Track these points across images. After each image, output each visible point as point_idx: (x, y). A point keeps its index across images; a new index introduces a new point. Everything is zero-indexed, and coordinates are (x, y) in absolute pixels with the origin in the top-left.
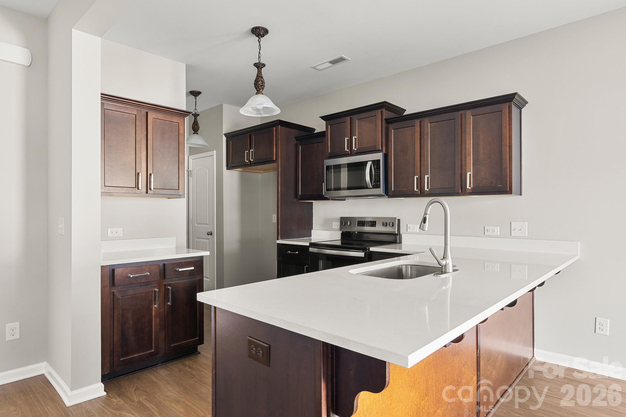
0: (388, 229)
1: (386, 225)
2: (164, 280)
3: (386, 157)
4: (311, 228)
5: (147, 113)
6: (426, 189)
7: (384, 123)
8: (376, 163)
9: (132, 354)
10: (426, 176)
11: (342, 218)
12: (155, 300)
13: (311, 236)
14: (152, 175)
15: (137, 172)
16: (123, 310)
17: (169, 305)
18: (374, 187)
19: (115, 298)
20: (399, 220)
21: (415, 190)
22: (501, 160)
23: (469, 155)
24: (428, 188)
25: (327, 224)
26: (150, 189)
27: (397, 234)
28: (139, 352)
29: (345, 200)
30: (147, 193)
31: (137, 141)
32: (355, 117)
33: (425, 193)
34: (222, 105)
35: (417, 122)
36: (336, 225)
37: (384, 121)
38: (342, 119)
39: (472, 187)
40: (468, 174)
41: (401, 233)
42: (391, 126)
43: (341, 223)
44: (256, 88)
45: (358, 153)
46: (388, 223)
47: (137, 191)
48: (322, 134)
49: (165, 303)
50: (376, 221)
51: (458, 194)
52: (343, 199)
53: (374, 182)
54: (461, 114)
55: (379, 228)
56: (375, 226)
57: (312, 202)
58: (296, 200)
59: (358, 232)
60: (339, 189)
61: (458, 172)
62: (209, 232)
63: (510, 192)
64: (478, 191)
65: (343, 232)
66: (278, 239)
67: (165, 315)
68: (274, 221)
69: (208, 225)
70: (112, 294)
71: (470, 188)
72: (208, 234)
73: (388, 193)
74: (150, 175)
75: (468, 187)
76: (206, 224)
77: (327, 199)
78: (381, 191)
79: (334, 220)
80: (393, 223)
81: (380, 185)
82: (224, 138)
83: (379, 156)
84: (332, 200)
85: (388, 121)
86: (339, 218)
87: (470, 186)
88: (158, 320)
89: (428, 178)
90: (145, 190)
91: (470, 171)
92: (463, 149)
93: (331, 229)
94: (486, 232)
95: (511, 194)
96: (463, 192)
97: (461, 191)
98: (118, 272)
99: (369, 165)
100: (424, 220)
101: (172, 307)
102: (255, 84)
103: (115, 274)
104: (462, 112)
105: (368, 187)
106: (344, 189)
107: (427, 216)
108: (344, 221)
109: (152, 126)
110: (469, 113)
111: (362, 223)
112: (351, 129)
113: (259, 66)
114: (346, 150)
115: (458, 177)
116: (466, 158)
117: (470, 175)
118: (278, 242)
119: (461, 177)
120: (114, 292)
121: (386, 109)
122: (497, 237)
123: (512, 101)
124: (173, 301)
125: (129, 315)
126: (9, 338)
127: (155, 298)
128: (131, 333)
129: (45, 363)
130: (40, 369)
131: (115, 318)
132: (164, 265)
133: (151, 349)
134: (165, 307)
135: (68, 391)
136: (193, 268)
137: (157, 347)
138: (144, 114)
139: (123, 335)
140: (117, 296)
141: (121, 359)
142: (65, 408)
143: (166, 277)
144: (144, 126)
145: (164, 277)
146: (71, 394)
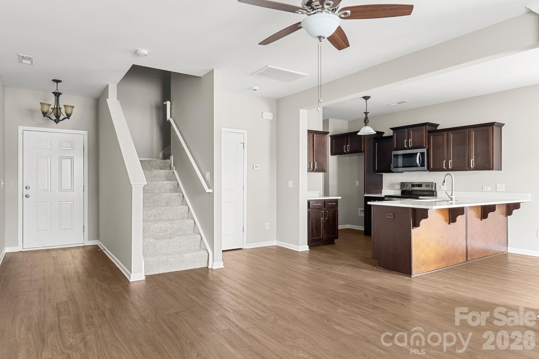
0: (429, 189)
1: (428, 186)
3: (428, 151)
4: (382, 189)
5: (313, 135)
6: (450, 167)
7: (427, 133)
8: (422, 154)
9: (315, 237)
10: (450, 161)
11: (401, 183)
12: (322, 216)
13: (382, 193)
14: (316, 162)
15: (310, 161)
16: (312, 219)
18: (421, 166)
20: (435, 184)
21: (444, 168)
22: (488, 153)
23: (473, 151)
24: (451, 167)
25: (392, 186)
26: (315, 169)
27: (434, 191)
28: (317, 237)
29: (403, 173)
30: (313, 170)
32: (410, 129)
33: (450, 169)
34: (328, 119)
35: (445, 133)
36: (398, 187)
37: (427, 132)
38: (403, 130)
39: (474, 166)
40: (472, 160)
41: (436, 191)
42: (431, 134)
43: (401, 186)
44: (365, 123)
45: (413, 148)
46: (429, 185)
48: (390, 137)
49: (325, 218)
50: (422, 184)
51: (466, 170)
52: (402, 172)
53: (421, 164)
54: (468, 130)
55: (423, 188)
56: (422, 187)
57: (383, 174)
58: (374, 173)
59: (411, 190)
60: (398, 167)
61: (467, 158)
63: (493, 169)
64: (477, 168)
65: (402, 190)
66: (365, 194)
67: (325, 223)
68: (357, 185)
71: (472, 167)
73: (429, 169)
75: (471, 167)
77: (393, 172)
78: (425, 168)
79: (397, 184)
80: (432, 185)
81: (424, 165)
82: (330, 138)
83: (425, 150)
84: (396, 173)
85: (429, 132)
86: (399, 183)
87: (473, 166)
88: (323, 225)
89: (451, 162)
91: (473, 159)
92: (469, 148)
93: (395, 189)
94: (483, 189)
95: (493, 170)
96: (470, 169)
97: (469, 169)
99: (418, 154)
100: (444, 182)
101: (328, 220)
102: (364, 121)
103: (310, 204)
104: (469, 129)
105: (418, 166)
106: (401, 167)
107: (445, 180)
108: (403, 184)
109: (314, 140)
110: (472, 130)
111: (413, 185)
112: (408, 136)
113: (366, 113)
114: (405, 146)
115: (466, 162)
116: (471, 152)
117: (473, 161)
118: (365, 195)
119: (468, 162)
121: (428, 126)
122: (489, 192)
123: (494, 125)
124: (328, 218)
125: (314, 221)
126: (266, 229)
127: (322, 215)
128: (314, 228)
129: (276, 241)
130: (275, 243)
131: (310, 221)
132: (325, 201)
133: (321, 236)
134: (325, 220)
135: (297, 246)
136: (335, 204)
137: (323, 236)
138: (312, 135)
139: (312, 229)
140: (310, 212)
141: (312, 238)
142: (298, 252)
143: (326, 207)
144: (312, 141)
145: (325, 207)
146: (300, 247)
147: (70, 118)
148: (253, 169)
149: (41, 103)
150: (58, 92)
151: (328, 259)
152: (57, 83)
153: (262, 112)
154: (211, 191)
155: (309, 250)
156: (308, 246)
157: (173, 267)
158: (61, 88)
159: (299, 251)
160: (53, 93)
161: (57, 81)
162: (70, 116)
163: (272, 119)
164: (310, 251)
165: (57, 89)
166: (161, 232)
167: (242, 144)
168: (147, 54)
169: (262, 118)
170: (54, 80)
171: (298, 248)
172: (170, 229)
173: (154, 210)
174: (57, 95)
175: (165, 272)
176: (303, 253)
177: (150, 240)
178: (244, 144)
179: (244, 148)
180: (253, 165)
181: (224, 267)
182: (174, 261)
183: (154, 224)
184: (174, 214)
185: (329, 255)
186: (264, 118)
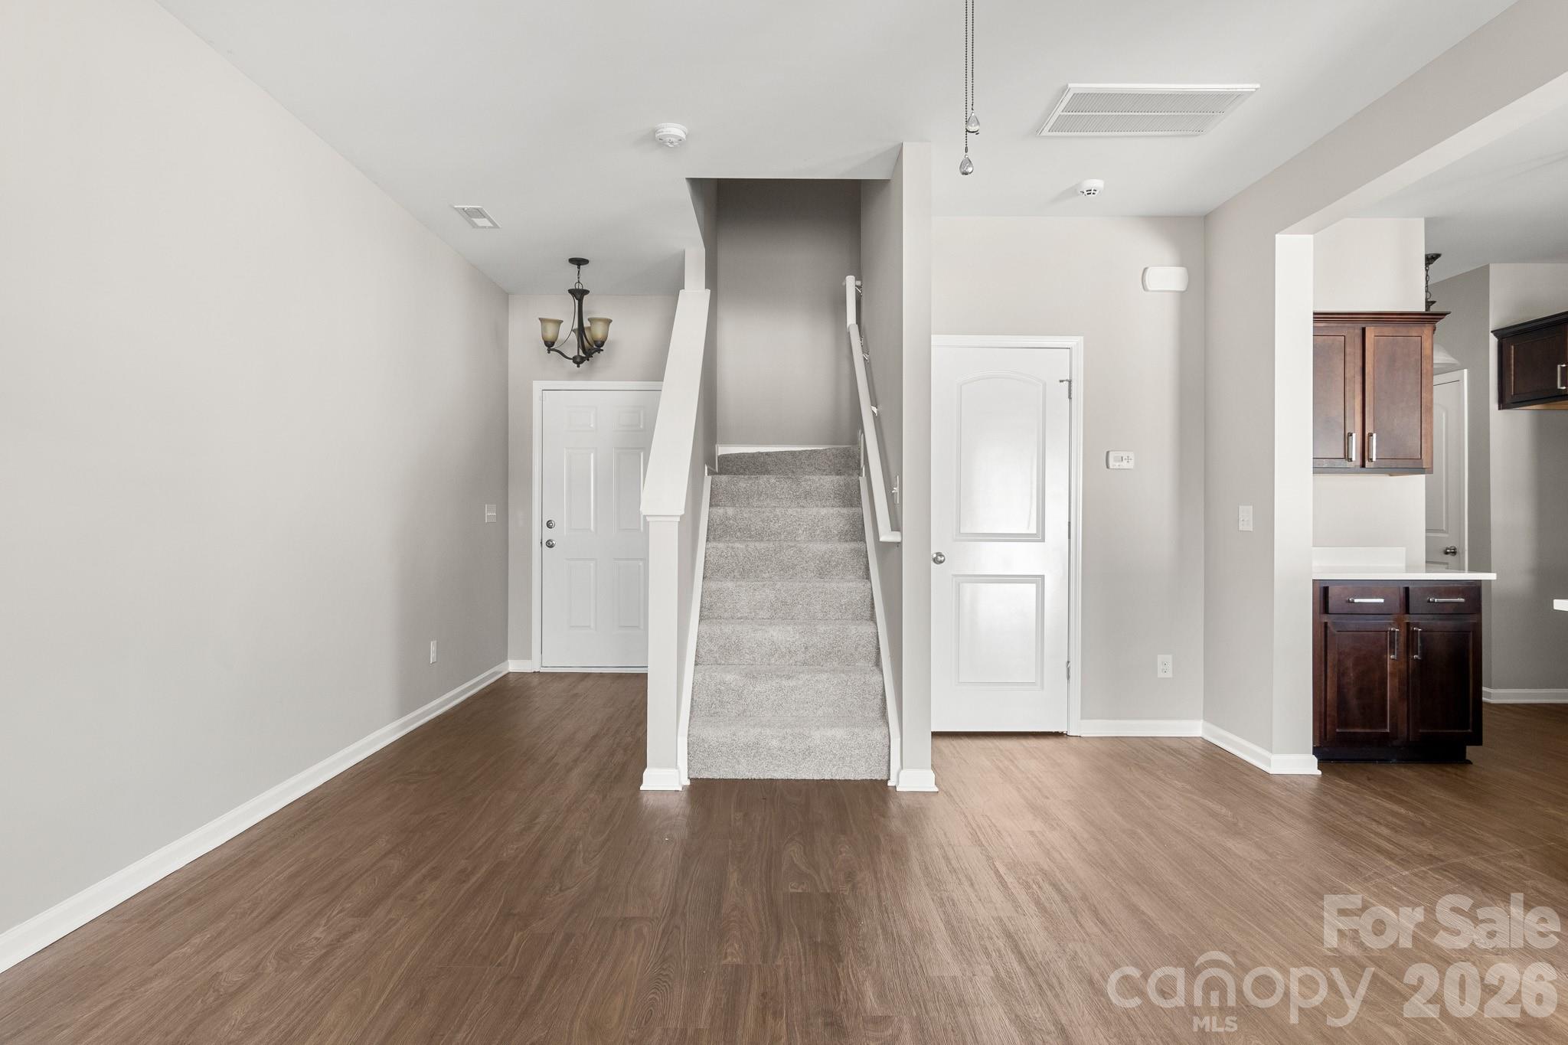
2: (1407, 615)
5: (1364, 330)
9: (1354, 726)
12: (1393, 647)
14: (1374, 435)
15: (1347, 432)
16: (1340, 654)
17: (1417, 659)
19: (1328, 631)
26: (1371, 460)
28: (1364, 727)
30: (1363, 466)
31: (1347, 381)
34: (1488, 266)
47: (1348, 464)
49: (1408, 658)
62: (1447, 549)
67: (1408, 676)
69: (1445, 532)
70: (1323, 625)
72: (1447, 553)
74: (1371, 435)
76: (1441, 531)
82: (1495, 340)
88: (1397, 680)
90: (1359, 463)
98: (1333, 592)
101: (1422, 664)
103: (1330, 595)
109: (1372, 350)
120: (1326, 623)
124: (1424, 655)
125: (1349, 663)
126: (1161, 675)
127: (1392, 643)
128: (1351, 694)
129: (1202, 721)
130: (1195, 728)
131: (1329, 664)
132: (1407, 589)
133: (1386, 727)
134: (1408, 662)
135: (1266, 753)
136: (1462, 600)
137: (1394, 726)
138: (1359, 332)
139: (1340, 690)
140: (1332, 629)
141: (1338, 730)
142: (1265, 775)
143: (1411, 610)
144: (1359, 352)
145: (1407, 611)
146: (1274, 757)
147: (602, 350)
148: (1108, 467)
149: (541, 320)
150: (580, 288)
151: (1374, 826)
152: (579, 268)
153: (1143, 269)
154: (894, 537)
155: (1319, 773)
156: (1316, 760)
157: (779, 766)
158: (588, 278)
159: (1272, 771)
160: (570, 291)
161: (579, 262)
162: (603, 343)
163: (1183, 290)
164: (1323, 778)
165: (579, 282)
166: (777, 655)
167: (1066, 384)
168: (683, 136)
169: (1145, 288)
170: (572, 261)
171: (1269, 764)
172: (803, 650)
173: (768, 591)
174: (579, 294)
175: (755, 776)
176: (1287, 782)
177: (729, 677)
178: (1073, 384)
179: (1070, 398)
180: (1108, 453)
181: (936, 790)
182: (780, 749)
183: (755, 630)
184: (830, 606)
185: (1395, 808)
186: (1149, 288)
